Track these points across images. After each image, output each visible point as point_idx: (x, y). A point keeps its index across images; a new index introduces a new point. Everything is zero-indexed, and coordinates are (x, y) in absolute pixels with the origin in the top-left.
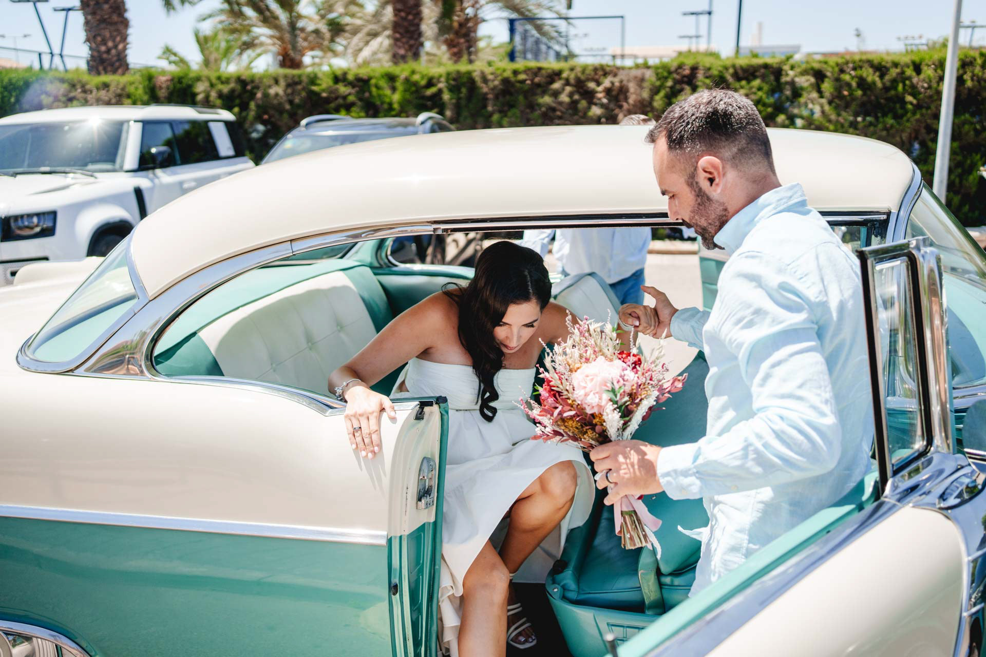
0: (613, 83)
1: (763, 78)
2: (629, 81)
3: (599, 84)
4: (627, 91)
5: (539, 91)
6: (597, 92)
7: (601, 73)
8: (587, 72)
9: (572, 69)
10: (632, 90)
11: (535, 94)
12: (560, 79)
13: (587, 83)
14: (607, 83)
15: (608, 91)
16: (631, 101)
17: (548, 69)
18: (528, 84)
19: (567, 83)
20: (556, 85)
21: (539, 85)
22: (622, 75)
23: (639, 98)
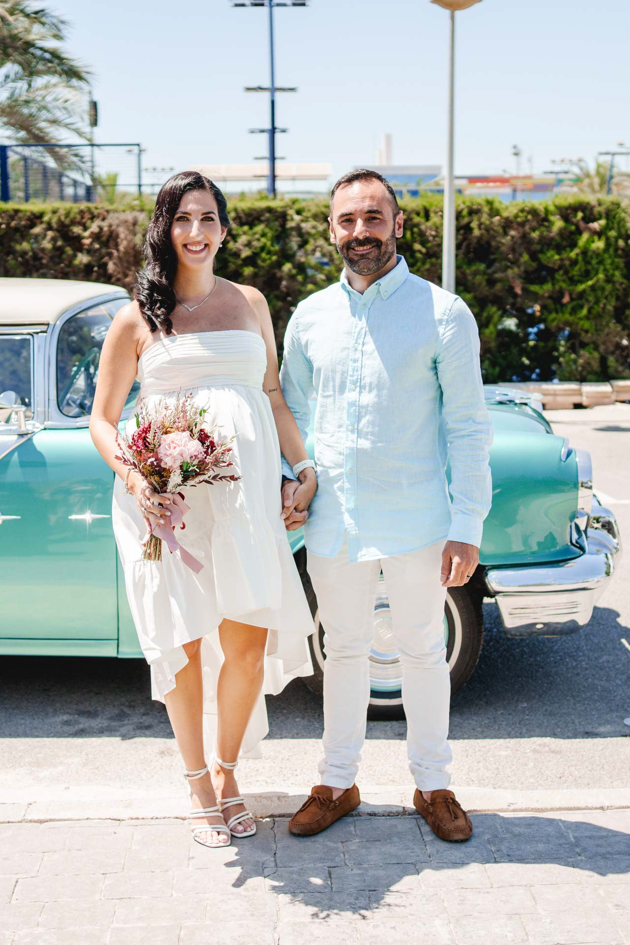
0: (101, 228)
1: (267, 222)
2: (118, 226)
3: (85, 228)
4: (117, 236)
5: (18, 236)
6: (84, 238)
7: (87, 216)
8: (72, 215)
9: (54, 212)
10: (122, 236)
11: (12, 240)
12: (42, 223)
13: (71, 228)
14: (94, 227)
15: (96, 237)
16: (121, 248)
17: (26, 211)
18: (3, 229)
19: (49, 227)
20: (37, 230)
21: (16, 229)
22: (112, 219)
23: (132, 245)
